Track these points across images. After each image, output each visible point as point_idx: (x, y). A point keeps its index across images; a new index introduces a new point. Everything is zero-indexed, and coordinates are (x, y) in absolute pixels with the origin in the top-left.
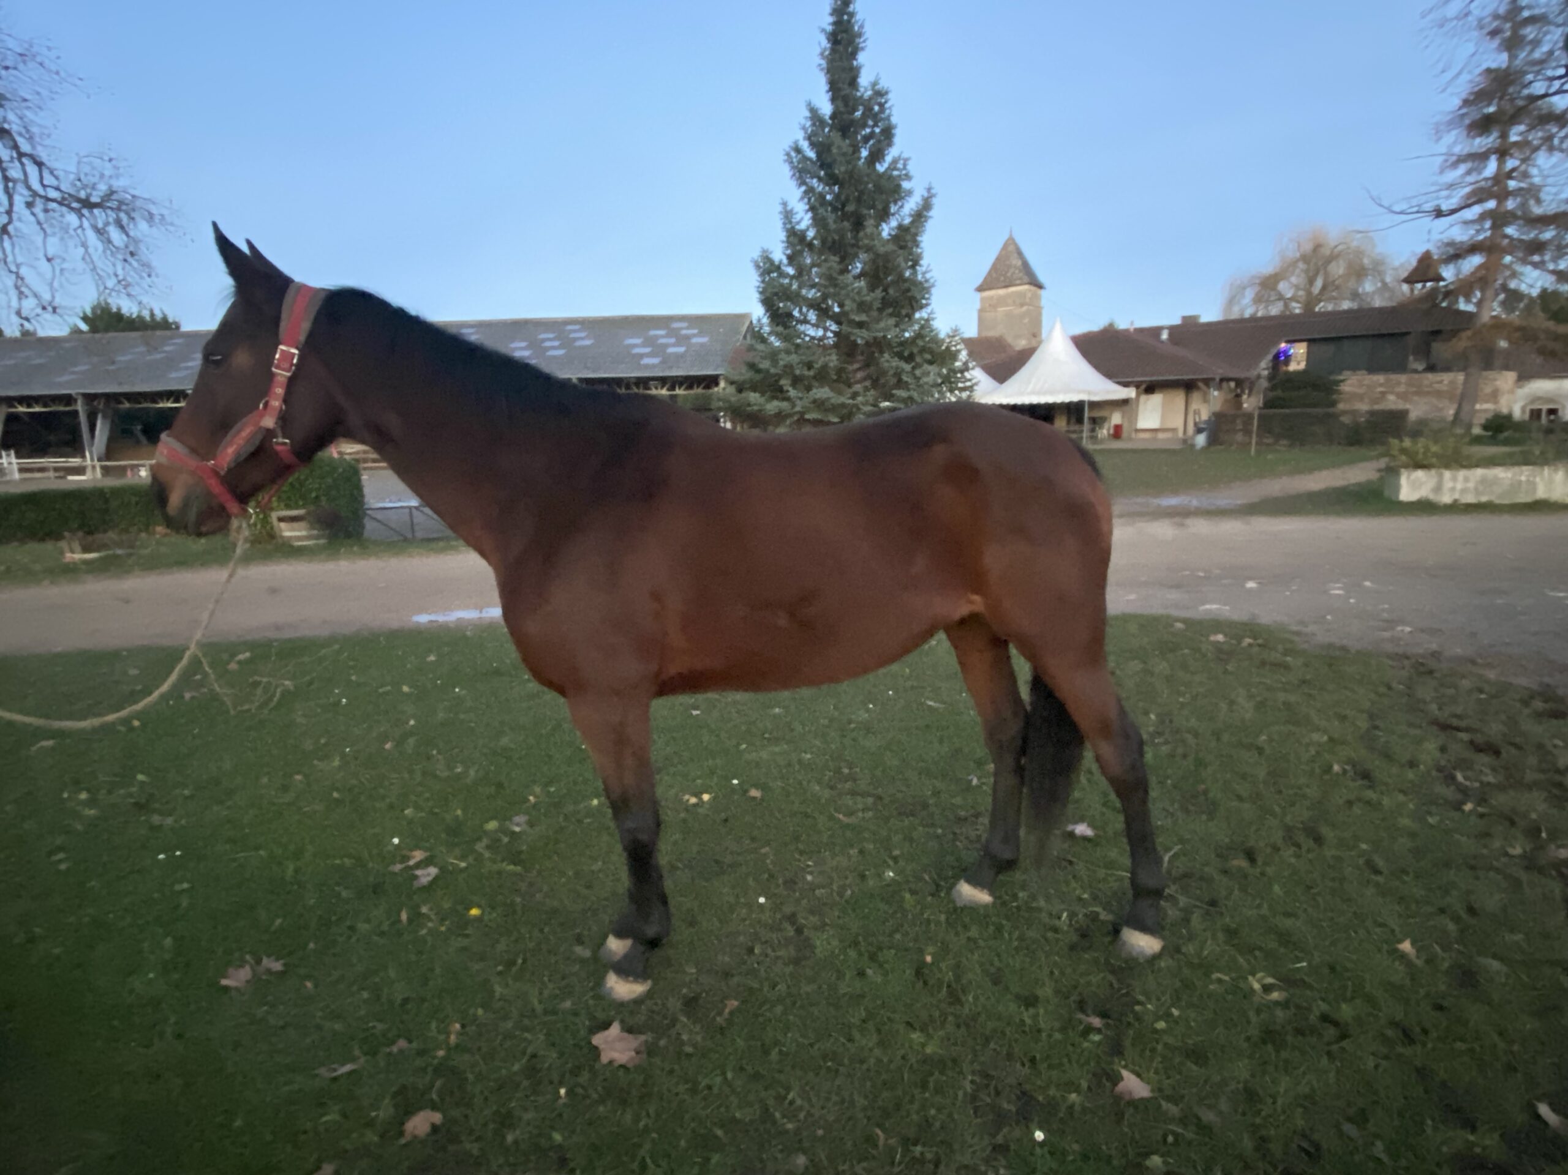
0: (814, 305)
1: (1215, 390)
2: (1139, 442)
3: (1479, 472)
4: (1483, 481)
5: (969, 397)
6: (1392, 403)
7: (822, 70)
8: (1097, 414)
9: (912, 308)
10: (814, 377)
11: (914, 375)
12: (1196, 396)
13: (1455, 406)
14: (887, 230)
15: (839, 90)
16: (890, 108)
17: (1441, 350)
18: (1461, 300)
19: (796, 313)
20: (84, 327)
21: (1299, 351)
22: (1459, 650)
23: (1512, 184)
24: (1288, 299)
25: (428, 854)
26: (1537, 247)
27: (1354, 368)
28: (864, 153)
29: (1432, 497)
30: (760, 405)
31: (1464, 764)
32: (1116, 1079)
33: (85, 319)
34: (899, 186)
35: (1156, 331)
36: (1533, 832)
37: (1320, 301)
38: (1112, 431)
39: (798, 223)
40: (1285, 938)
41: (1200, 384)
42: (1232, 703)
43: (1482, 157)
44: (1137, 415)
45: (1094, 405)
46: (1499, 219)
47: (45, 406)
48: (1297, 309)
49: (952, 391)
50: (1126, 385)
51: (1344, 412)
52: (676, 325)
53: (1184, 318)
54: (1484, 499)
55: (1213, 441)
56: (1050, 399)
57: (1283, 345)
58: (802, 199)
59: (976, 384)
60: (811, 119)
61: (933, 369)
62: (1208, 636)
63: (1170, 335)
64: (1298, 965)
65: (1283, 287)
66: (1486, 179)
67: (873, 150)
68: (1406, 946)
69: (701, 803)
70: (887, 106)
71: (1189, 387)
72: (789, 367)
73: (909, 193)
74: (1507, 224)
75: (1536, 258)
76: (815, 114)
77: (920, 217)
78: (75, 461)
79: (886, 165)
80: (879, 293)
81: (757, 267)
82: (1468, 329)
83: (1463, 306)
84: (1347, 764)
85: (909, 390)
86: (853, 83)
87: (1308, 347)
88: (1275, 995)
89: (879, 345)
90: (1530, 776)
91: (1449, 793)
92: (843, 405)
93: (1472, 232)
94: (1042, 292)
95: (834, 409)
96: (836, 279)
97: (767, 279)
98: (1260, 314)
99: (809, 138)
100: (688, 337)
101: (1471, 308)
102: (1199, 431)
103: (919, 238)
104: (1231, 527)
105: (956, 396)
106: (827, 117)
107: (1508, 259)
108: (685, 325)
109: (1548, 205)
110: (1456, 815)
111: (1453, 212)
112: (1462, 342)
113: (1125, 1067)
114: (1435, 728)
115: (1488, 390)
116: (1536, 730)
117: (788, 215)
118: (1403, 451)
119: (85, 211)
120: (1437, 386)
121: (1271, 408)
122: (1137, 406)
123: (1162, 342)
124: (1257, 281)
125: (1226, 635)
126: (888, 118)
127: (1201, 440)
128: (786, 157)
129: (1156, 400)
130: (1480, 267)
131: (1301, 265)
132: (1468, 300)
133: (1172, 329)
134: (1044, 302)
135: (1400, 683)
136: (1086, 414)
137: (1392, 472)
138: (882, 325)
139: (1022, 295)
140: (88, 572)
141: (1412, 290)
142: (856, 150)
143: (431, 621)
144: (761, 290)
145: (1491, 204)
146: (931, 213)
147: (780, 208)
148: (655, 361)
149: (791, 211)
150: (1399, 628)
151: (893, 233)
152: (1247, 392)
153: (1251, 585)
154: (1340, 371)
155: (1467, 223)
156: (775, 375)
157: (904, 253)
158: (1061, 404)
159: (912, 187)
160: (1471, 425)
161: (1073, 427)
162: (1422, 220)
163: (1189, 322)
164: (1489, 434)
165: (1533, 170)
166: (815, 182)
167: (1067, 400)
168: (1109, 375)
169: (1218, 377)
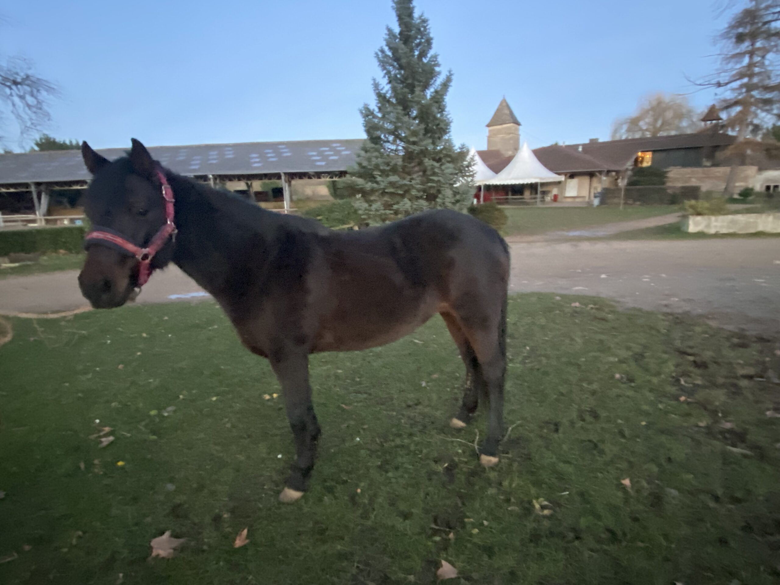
0: (392, 133)
1: (604, 177)
2: (567, 203)
3: (730, 217)
4: (733, 222)
5: (472, 181)
6: (694, 182)
7: (394, 9)
8: (545, 189)
9: (441, 133)
10: (390, 170)
11: (441, 169)
12: (595, 180)
13: (725, 184)
14: (429, 93)
15: (403, 19)
16: (429, 29)
17: (720, 155)
18: (730, 129)
19: (382, 136)
20: (36, 148)
21: (648, 156)
22: (700, 311)
23: (757, 70)
24: (644, 130)
25: (112, 429)
26: (768, 102)
27: (675, 165)
28: (417, 53)
29: (706, 230)
30: (362, 185)
31: (686, 374)
32: (438, 565)
33: (37, 145)
34: (433, 70)
35: (576, 147)
36: (714, 413)
37: (660, 131)
38: (553, 198)
39: (382, 89)
40: (561, 477)
41: (597, 174)
42: (572, 340)
43: (741, 55)
44: (565, 190)
45: (543, 184)
46: (750, 87)
47: (16, 188)
48: (648, 135)
49: (463, 177)
50: (559, 174)
51: (670, 187)
52: (334, 145)
53: (591, 140)
54: (731, 231)
55: (602, 202)
56: (521, 182)
57: (640, 154)
58: (384, 77)
59: (474, 174)
60: (389, 35)
61: (451, 165)
62: (571, 304)
63: (583, 149)
64: (563, 494)
65: (641, 123)
66: (744, 67)
67: (421, 51)
68: (627, 482)
69: (272, 398)
70: (428, 27)
71: (591, 175)
72: (377, 167)
73: (439, 73)
74: (752, 90)
75: (767, 108)
76: (390, 31)
77: (446, 85)
78: (31, 217)
79: (428, 59)
80: (423, 126)
81: (361, 113)
82: (732, 144)
83: (730, 133)
84: (623, 374)
85: (438, 176)
86: (410, 15)
87: (653, 155)
88: (546, 512)
89: (424, 153)
90: (721, 380)
91: (673, 390)
92: (405, 185)
93: (736, 94)
94: (520, 127)
95: (401, 187)
96: (401, 119)
97: (367, 119)
98: (630, 138)
99: (387, 45)
100: (340, 151)
101: (734, 134)
102: (595, 197)
103: (444, 97)
104: (600, 247)
105: (465, 180)
106: (397, 34)
107: (753, 108)
108: (338, 145)
109: (774, 82)
110: (673, 403)
111: (727, 84)
112: (728, 152)
113: (446, 560)
114: (677, 353)
115: (742, 175)
116: (729, 354)
117: (376, 86)
118: (692, 207)
119: (14, 87)
120: (716, 174)
121: (631, 185)
122: (565, 185)
123: (579, 152)
124: (629, 121)
125: (580, 303)
126: (429, 33)
127: (596, 202)
128: (375, 55)
129: (574, 182)
130: (740, 112)
131: (651, 113)
132: (733, 130)
133: (584, 145)
134: (521, 132)
135: (664, 329)
136: (539, 189)
137: (685, 217)
138: (425, 143)
139: (509, 128)
140: (11, 273)
141: (705, 125)
142: (412, 50)
143: (178, 298)
144: (365, 125)
145: (745, 80)
146: (452, 84)
147: (372, 82)
148: (323, 163)
149: (378, 83)
150: (672, 299)
151: (433, 95)
152: (621, 177)
153: (603, 276)
154: (668, 167)
155: (733, 90)
156: (370, 169)
157: (437, 105)
158: (527, 184)
159: (440, 70)
160: (732, 194)
161: (533, 196)
162: (711, 88)
163: (593, 142)
164: (742, 198)
165: (767, 62)
166: (391, 68)
167: (529, 182)
168: (551, 169)
169: (606, 170)
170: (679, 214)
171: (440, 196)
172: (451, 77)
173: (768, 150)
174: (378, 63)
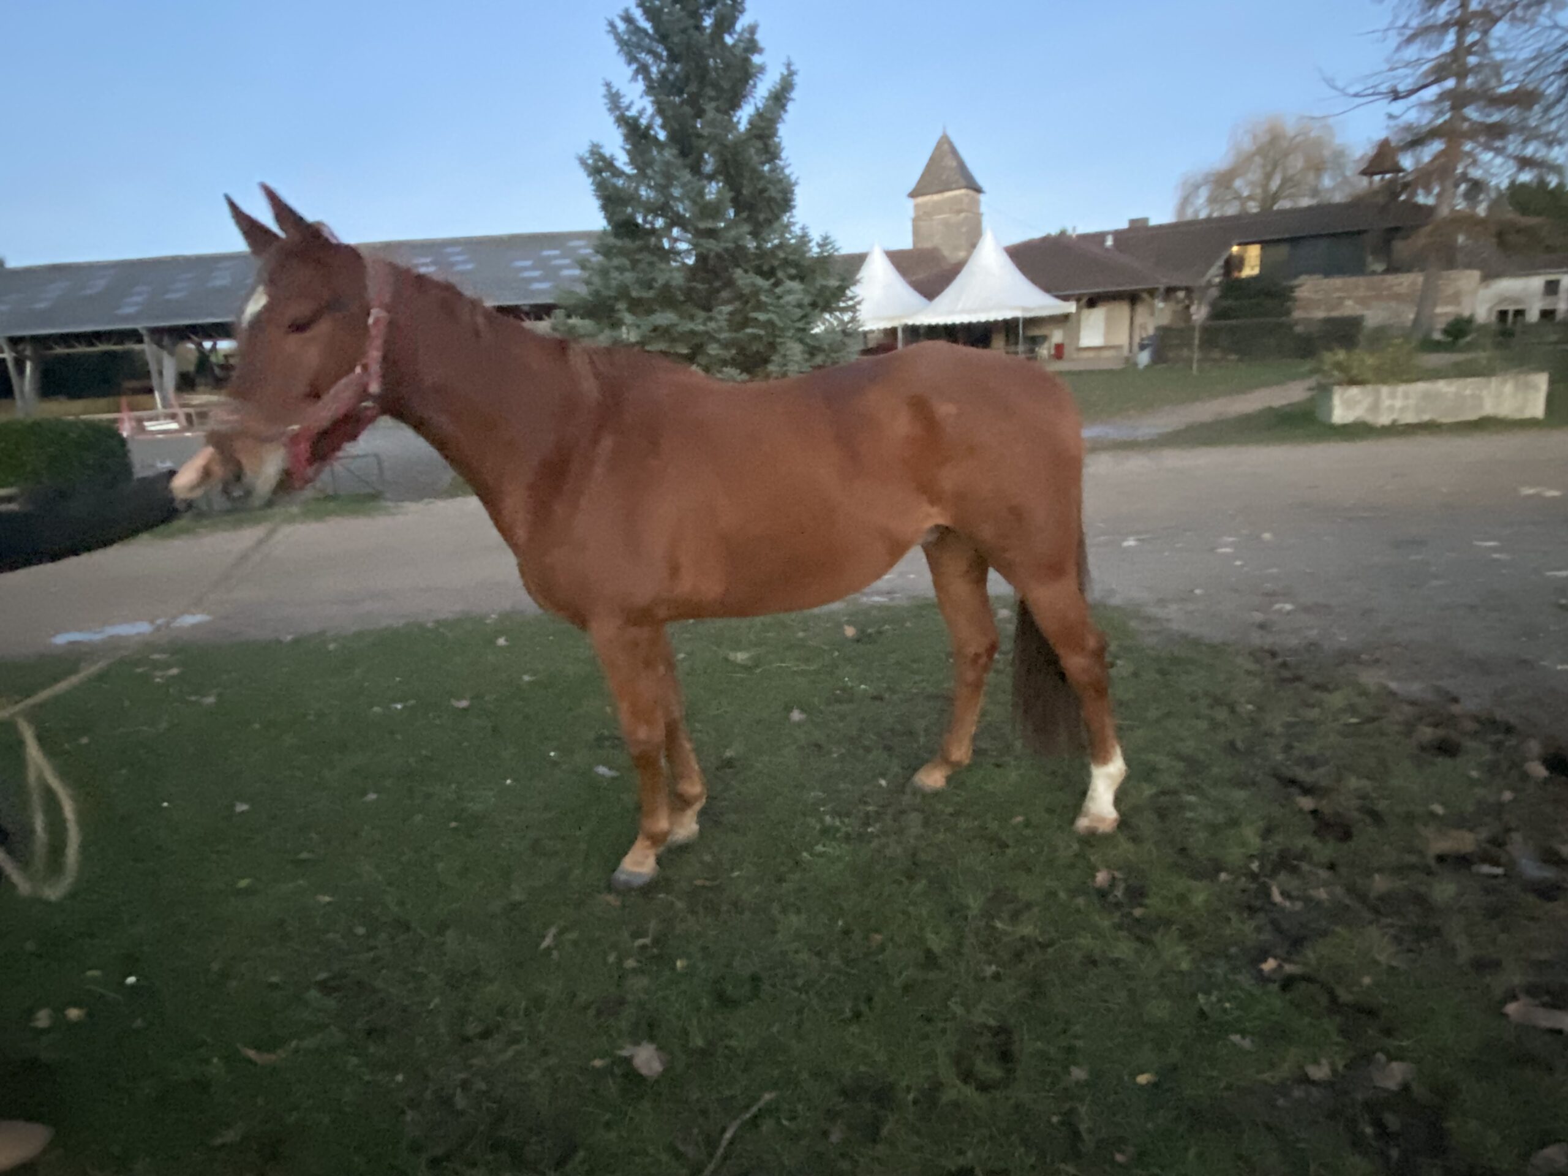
0: (659, 210)
1: (1160, 301)
2: (1083, 362)
3: (1421, 386)
4: (1426, 396)
5: (853, 320)
6: (1350, 308)
8: (1036, 332)
10: (655, 300)
11: (774, 293)
12: (1141, 309)
13: (1415, 309)
14: (744, 116)
17: (1401, 248)
18: (1420, 191)
21: (1254, 253)
23: (1472, 60)
24: (1245, 198)
26: (1499, 131)
27: (1311, 271)
28: (708, 22)
29: (1370, 419)
31: (1288, 864)
34: (749, 61)
35: (1100, 237)
37: (1279, 199)
38: (1053, 352)
39: (628, 108)
41: (1145, 295)
43: (1438, 29)
44: (1079, 332)
45: (1028, 322)
46: (1458, 100)
48: (1253, 207)
49: (831, 311)
50: (1066, 298)
51: (1298, 321)
53: (1133, 222)
54: (1426, 418)
55: (1158, 357)
56: (983, 317)
57: (1235, 249)
61: (795, 285)
63: (1116, 240)
65: (1238, 183)
66: (1445, 55)
67: (720, 17)
71: (1133, 299)
73: (762, 69)
74: (1467, 105)
75: (1498, 144)
77: (780, 98)
79: (736, 36)
80: (731, 195)
81: (585, 166)
82: (1428, 223)
83: (1421, 199)
85: (767, 311)
87: (1262, 248)
89: (737, 255)
93: (1431, 115)
94: (981, 197)
95: (683, 338)
97: (599, 179)
98: (1215, 215)
99: (640, 6)
101: (1430, 201)
103: (778, 126)
107: (1468, 147)
109: (1507, 85)
111: (1411, 93)
112: (1421, 239)
115: (1450, 291)
116: (1410, 782)
117: (614, 99)
118: (1338, 366)
120: (1396, 289)
121: (1216, 319)
122: (1079, 323)
123: (1107, 250)
124: (1211, 179)
127: (1144, 358)
128: (609, 28)
129: (1097, 315)
130: (1441, 153)
131: (1258, 160)
132: (1428, 192)
133: (1118, 235)
134: (983, 209)
135: (1249, 702)
136: (1023, 333)
137: (1324, 391)
139: (958, 200)
141: (1371, 183)
142: (697, 16)
145: (1450, 83)
147: (603, 90)
148: (545, 286)
149: (619, 92)
150: (1279, 606)
151: (751, 121)
152: (1196, 301)
154: (1296, 276)
155: (1423, 105)
156: (610, 298)
157: (759, 144)
158: (996, 323)
159: (764, 63)
160: (1431, 330)
161: (1012, 348)
162: (1378, 103)
163: (1138, 227)
164: (1450, 339)
165: (1493, 44)
166: (649, 60)
167: (1000, 318)
168: (1047, 289)
169: (1162, 287)
170: (1312, 382)
171: (775, 358)
172: (792, 80)
173: (1500, 235)
174: (617, 48)
